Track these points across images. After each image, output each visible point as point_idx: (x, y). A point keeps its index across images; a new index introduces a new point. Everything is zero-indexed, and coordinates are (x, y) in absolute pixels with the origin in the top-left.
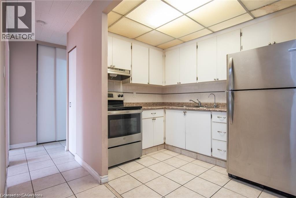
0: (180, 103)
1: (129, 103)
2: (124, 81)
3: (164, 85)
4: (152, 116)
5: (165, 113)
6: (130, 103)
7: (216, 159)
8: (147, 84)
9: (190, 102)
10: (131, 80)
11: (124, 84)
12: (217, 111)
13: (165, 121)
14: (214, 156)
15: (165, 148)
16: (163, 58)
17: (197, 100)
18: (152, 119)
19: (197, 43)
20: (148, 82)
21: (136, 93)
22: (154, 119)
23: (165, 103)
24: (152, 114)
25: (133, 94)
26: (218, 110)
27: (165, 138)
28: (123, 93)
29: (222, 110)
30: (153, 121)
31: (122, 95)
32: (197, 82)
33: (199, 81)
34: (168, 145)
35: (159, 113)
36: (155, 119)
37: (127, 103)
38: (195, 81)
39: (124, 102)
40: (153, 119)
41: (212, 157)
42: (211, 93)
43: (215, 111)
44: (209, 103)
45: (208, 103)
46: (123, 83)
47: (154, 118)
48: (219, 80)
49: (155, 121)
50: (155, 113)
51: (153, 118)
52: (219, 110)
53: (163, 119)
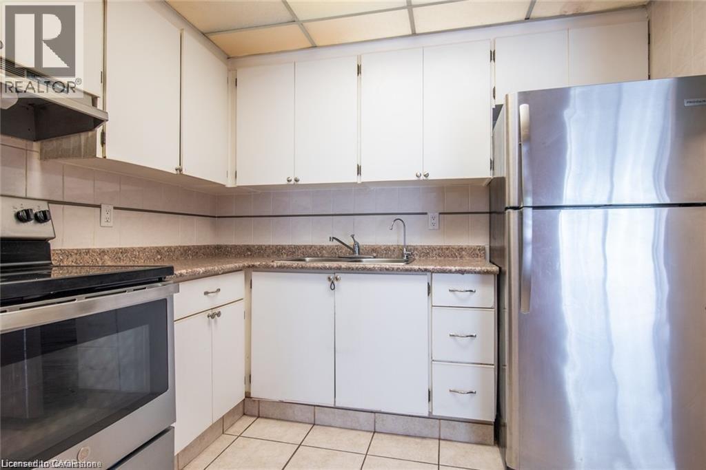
0: (283, 247)
1: (79, 252)
2: (53, 144)
3: (230, 183)
4: (207, 303)
5: (250, 284)
6: (88, 251)
7: (440, 419)
8: (175, 172)
9: (331, 243)
10: (103, 143)
11: (51, 162)
12: (450, 272)
13: (248, 315)
14: (438, 414)
15: (244, 414)
16: (228, 87)
17: (353, 236)
18: (206, 314)
19: (359, 58)
20: (178, 166)
21: (115, 208)
22: (214, 315)
23: (227, 246)
24: (206, 293)
25: (98, 209)
26: (453, 268)
27: (249, 379)
28: (50, 202)
29: (467, 268)
30: (209, 323)
31: (44, 212)
32: (359, 182)
33: (365, 178)
34: (259, 401)
35: (231, 286)
36: (219, 314)
37: (67, 253)
38: (353, 178)
39: (55, 245)
40: (212, 316)
41: (430, 417)
42: (398, 217)
43: (444, 272)
44: (383, 248)
45: (380, 247)
46: (44, 157)
47: (216, 311)
48: (430, 178)
49: (216, 322)
50: (219, 290)
51: (210, 313)
52: (457, 268)
53: (241, 307)
